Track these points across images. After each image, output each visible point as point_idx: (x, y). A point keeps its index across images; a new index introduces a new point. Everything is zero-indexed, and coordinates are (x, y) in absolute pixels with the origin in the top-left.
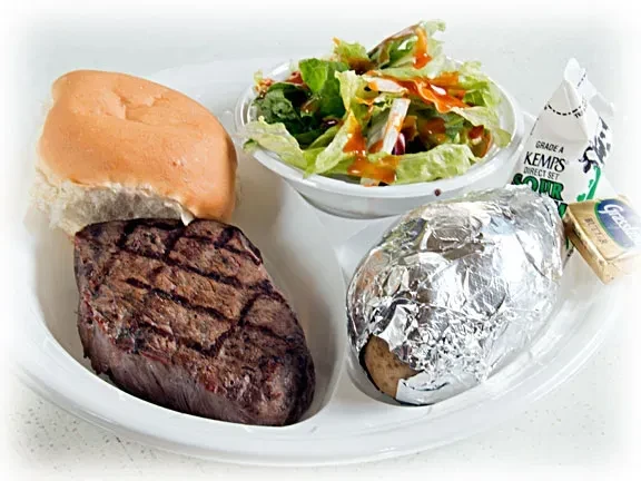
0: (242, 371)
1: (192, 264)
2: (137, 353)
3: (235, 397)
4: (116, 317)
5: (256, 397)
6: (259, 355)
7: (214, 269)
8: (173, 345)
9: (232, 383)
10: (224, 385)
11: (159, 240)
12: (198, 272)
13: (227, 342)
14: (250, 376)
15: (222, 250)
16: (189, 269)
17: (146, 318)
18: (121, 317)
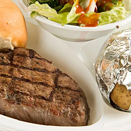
0: (66, 105)
1: (24, 66)
2: (19, 104)
3: (67, 116)
4: (3, 90)
5: (75, 115)
6: (70, 98)
7: (34, 67)
8: (32, 99)
9: (64, 111)
10: (61, 112)
11: (5, 58)
12: (28, 69)
13: (55, 95)
14: (70, 107)
15: (34, 59)
16: (24, 68)
17: (17, 90)
18: (5, 90)
